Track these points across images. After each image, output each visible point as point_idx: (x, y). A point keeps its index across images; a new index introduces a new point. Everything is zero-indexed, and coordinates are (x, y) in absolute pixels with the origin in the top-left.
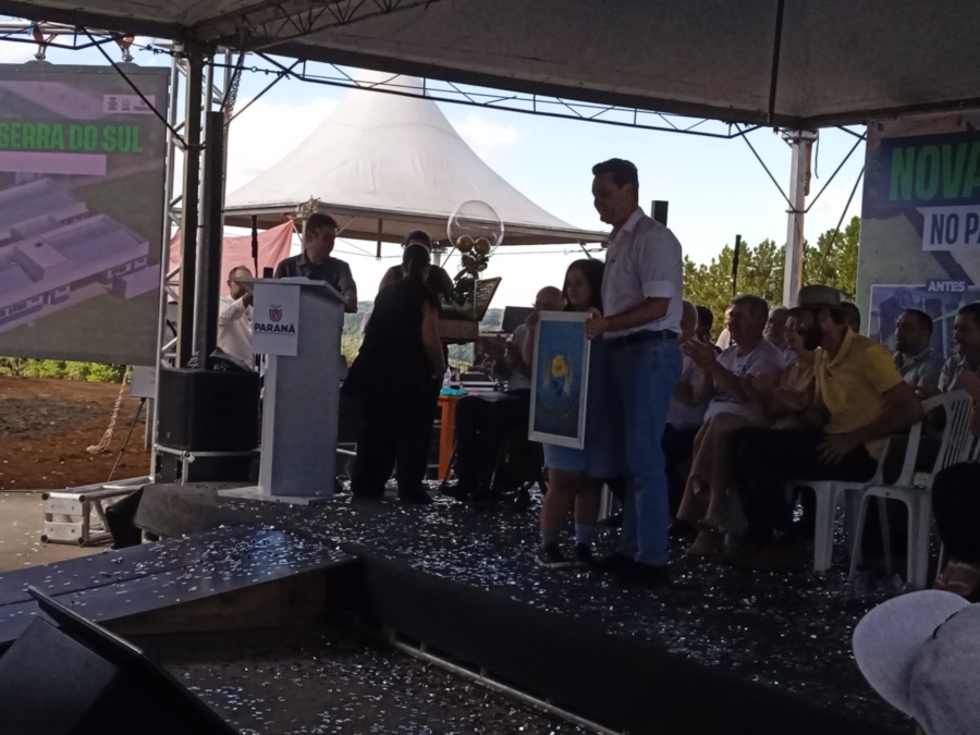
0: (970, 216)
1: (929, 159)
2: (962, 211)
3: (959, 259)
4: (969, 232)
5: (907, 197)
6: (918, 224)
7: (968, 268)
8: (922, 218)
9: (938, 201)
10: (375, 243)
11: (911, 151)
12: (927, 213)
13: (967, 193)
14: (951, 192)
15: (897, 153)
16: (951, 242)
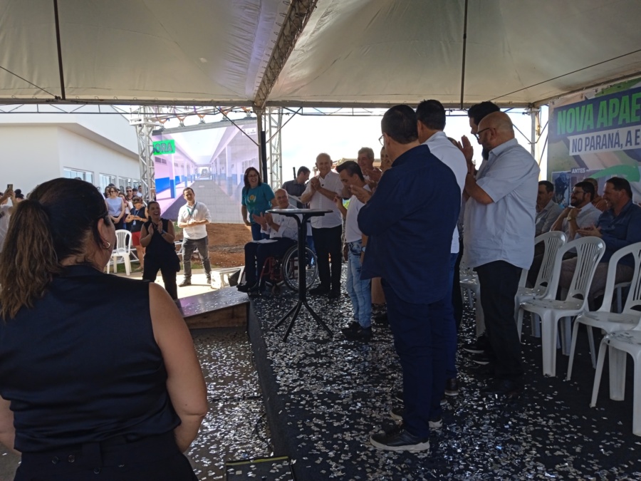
0: (587, 138)
1: (571, 114)
2: (583, 136)
3: (583, 158)
4: (586, 146)
5: (563, 133)
6: (567, 143)
7: (587, 163)
8: (569, 141)
9: (575, 133)
11: (564, 112)
12: (571, 138)
13: (585, 129)
14: (579, 129)
15: (560, 113)
16: (580, 151)
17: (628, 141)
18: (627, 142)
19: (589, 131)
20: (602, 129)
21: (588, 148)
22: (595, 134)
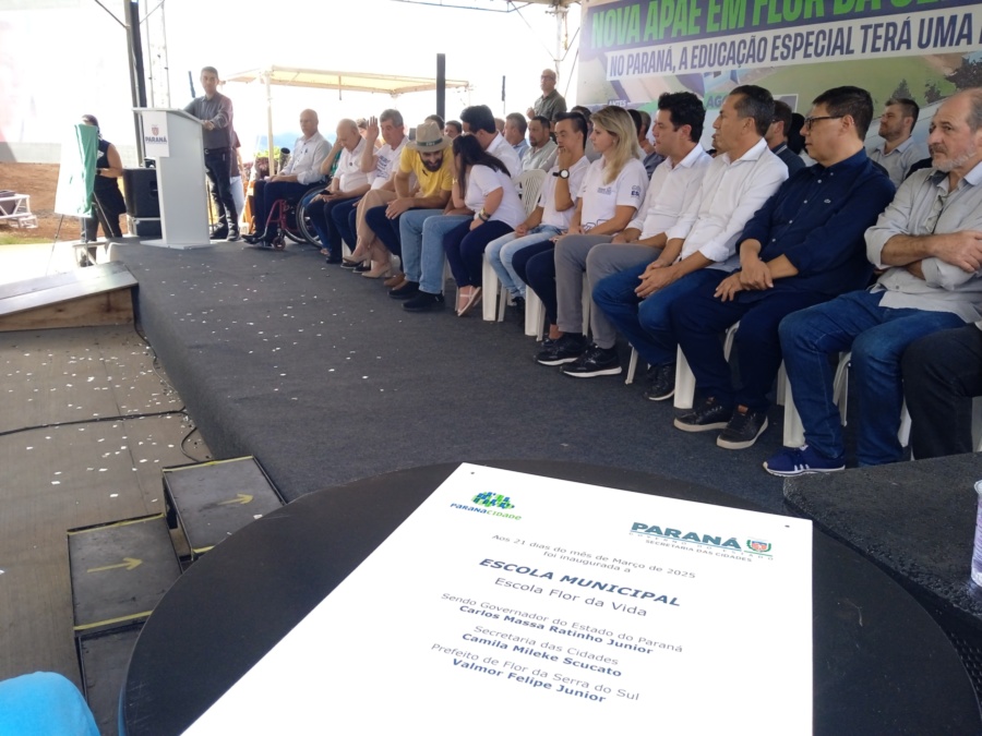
0: (631, 56)
1: (611, 18)
2: (626, 53)
3: (625, 85)
4: (629, 67)
5: (600, 45)
6: (604, 61)
7: (628, 91)
8: (606, 59)
9: (615, 47)
10: (338, 91)
11: (602, 14)
12: (610, 55)
13: (629, 41)
14: (620, 42)
15: (595, 15)
16: (620, 74)
17: (683, 63)
18: (681, 63)
19: (633, 45)
20: (651, 43)
21: (631, 70)
22: (641, 50)
